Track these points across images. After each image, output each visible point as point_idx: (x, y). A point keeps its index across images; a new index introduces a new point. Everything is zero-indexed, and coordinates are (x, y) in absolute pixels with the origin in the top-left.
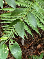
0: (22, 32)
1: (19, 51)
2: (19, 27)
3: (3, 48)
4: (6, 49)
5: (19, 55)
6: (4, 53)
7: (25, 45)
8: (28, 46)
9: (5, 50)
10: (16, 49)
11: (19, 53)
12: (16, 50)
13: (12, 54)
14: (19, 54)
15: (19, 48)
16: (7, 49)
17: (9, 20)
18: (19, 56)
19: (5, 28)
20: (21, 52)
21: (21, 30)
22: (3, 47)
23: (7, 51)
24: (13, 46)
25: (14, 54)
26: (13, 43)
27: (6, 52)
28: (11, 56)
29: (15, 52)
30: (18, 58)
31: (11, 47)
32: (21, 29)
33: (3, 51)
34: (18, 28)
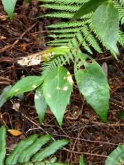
0: (112, 32)
1: (102, 88)
2: (104, 20)
3: (57, 77)
4: (66, 80)
5: (102, 98)
6: (60, 91)
7: (111, 79)
8: (118, 83)
9: (64, 82)
10: (94, 80)
11: (103, 92)
12: (94, 83)
13: (83, 94)
14: (102, 95)
15: (102, 77)
16: (70, 79)
17: (68, 8)
18: (101, 101)
19: (55, 31)
20: (108, 90)
21: (110, 27)
22: (56, 74)
23: (69, 86)
24: (85, 72)
25: (89, 95)
26: (86, 64)
27: (66, 88)
28: (72, 111)
29: (91, 88)
30: (99, 105)
31: (80, 75)
32: (111, 23)
33: (56, 86)
34: (102, 22)
